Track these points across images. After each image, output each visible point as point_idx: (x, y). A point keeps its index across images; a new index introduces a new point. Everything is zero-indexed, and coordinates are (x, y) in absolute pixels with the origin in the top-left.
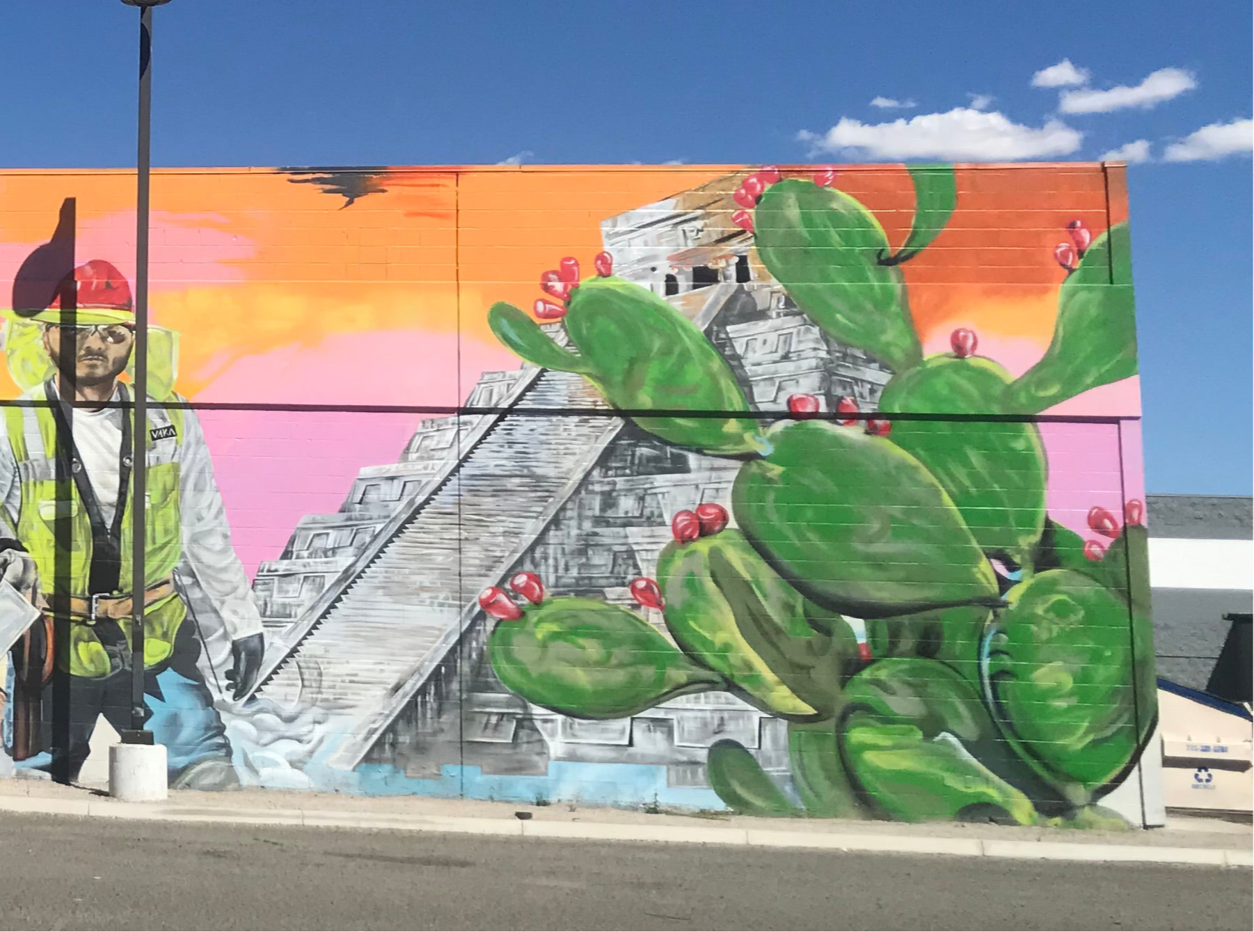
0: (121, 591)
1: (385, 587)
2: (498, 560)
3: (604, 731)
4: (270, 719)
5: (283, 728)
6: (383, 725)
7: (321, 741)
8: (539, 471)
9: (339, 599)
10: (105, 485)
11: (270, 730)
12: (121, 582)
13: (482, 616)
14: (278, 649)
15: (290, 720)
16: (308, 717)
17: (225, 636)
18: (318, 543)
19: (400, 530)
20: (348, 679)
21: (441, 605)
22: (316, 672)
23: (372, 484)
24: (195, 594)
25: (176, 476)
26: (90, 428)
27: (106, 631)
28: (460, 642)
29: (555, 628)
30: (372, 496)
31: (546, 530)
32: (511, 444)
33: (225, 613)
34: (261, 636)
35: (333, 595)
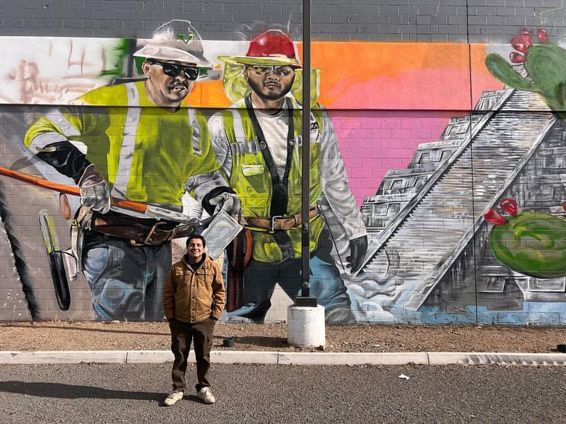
0: (288, 214)
1: (434, 209)
2: (494, 193)
3: (552, 284)
4: (371, 283)
5: (379, 288)
6: (433, 284)
7: (400, 295)
8: (514, 145)
9: (408, 216)
10: (279, 156)
11: (372, 290)
12: (288, 209)
13: (485, 223)
14: (375, 244)
15: (382, 283)
16: (392, 282)
17: (346, 238)
18: (396, 185)
19: (441, 177)
20: (414, 259)
21: (463, 218)
22: (396, 256)
23: (426, 152)
24: (329, 215)
25: (318, 151)
26: (271, 124)
27: (281, 237)
28: (474, 238)
29: (524, 229)
30: (426, 159)
31: (518, 176)
32: (498, 130)
33: (346, 225)
34: (365, 237)
35: (405, 213)
